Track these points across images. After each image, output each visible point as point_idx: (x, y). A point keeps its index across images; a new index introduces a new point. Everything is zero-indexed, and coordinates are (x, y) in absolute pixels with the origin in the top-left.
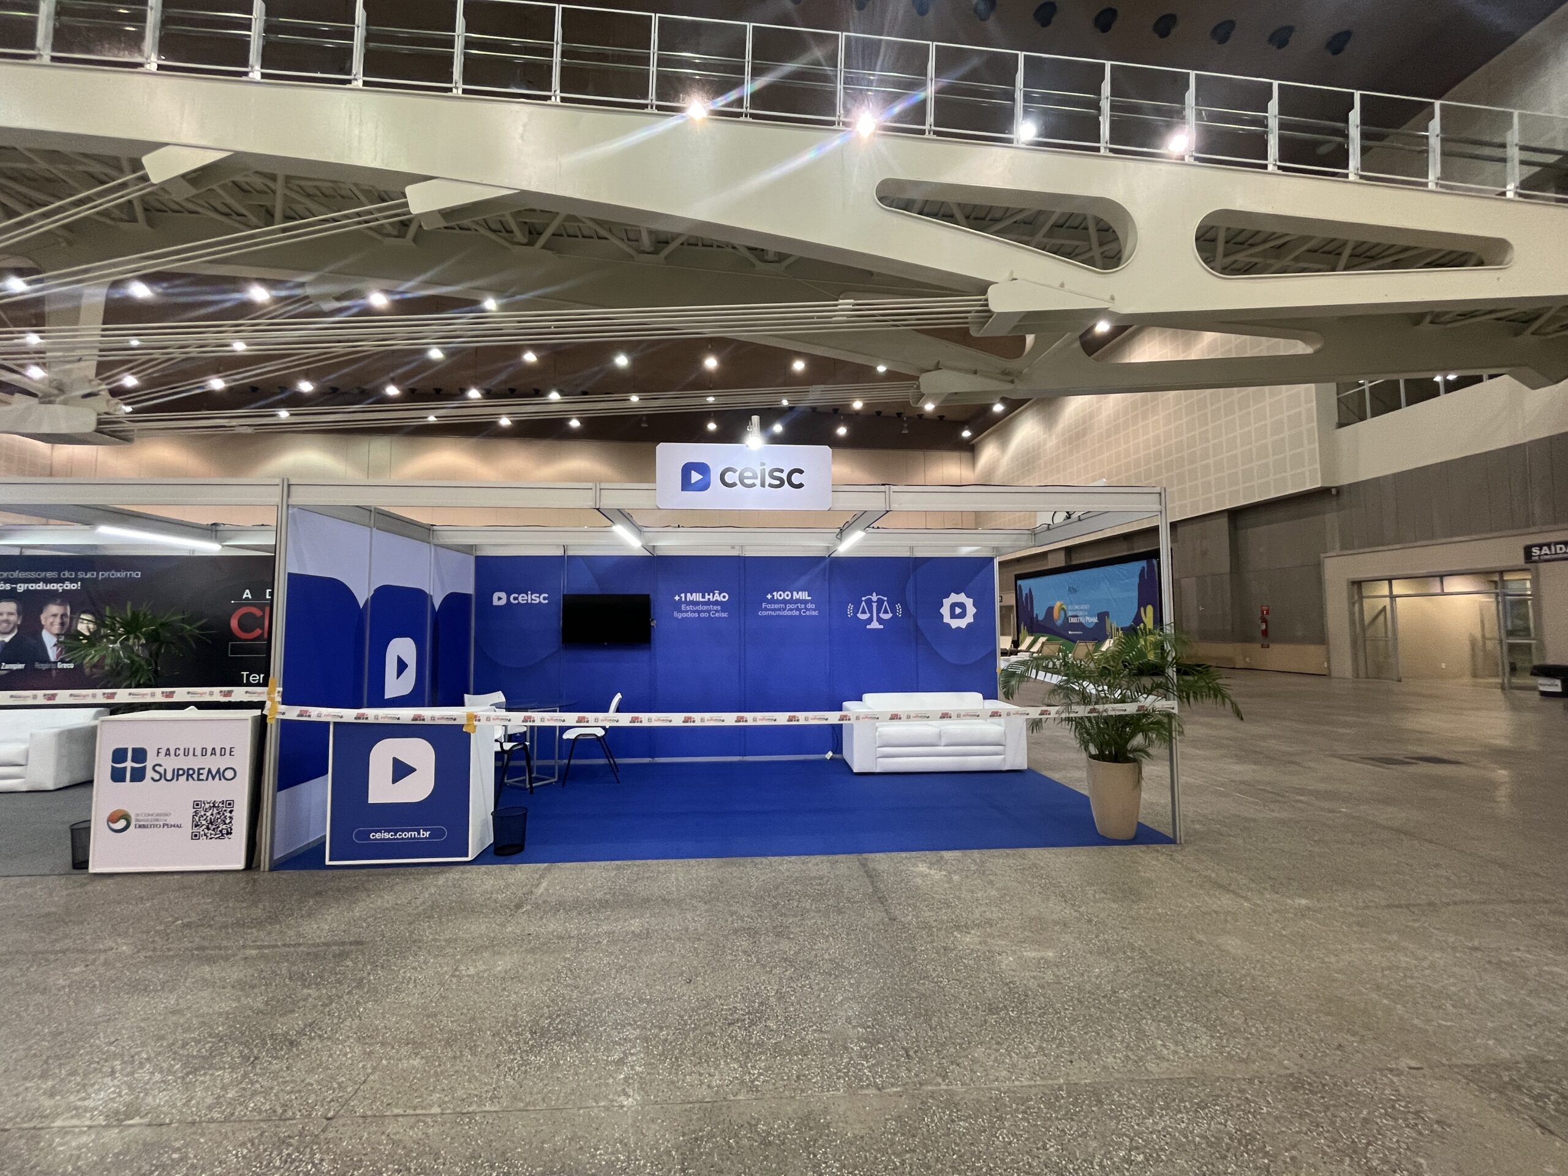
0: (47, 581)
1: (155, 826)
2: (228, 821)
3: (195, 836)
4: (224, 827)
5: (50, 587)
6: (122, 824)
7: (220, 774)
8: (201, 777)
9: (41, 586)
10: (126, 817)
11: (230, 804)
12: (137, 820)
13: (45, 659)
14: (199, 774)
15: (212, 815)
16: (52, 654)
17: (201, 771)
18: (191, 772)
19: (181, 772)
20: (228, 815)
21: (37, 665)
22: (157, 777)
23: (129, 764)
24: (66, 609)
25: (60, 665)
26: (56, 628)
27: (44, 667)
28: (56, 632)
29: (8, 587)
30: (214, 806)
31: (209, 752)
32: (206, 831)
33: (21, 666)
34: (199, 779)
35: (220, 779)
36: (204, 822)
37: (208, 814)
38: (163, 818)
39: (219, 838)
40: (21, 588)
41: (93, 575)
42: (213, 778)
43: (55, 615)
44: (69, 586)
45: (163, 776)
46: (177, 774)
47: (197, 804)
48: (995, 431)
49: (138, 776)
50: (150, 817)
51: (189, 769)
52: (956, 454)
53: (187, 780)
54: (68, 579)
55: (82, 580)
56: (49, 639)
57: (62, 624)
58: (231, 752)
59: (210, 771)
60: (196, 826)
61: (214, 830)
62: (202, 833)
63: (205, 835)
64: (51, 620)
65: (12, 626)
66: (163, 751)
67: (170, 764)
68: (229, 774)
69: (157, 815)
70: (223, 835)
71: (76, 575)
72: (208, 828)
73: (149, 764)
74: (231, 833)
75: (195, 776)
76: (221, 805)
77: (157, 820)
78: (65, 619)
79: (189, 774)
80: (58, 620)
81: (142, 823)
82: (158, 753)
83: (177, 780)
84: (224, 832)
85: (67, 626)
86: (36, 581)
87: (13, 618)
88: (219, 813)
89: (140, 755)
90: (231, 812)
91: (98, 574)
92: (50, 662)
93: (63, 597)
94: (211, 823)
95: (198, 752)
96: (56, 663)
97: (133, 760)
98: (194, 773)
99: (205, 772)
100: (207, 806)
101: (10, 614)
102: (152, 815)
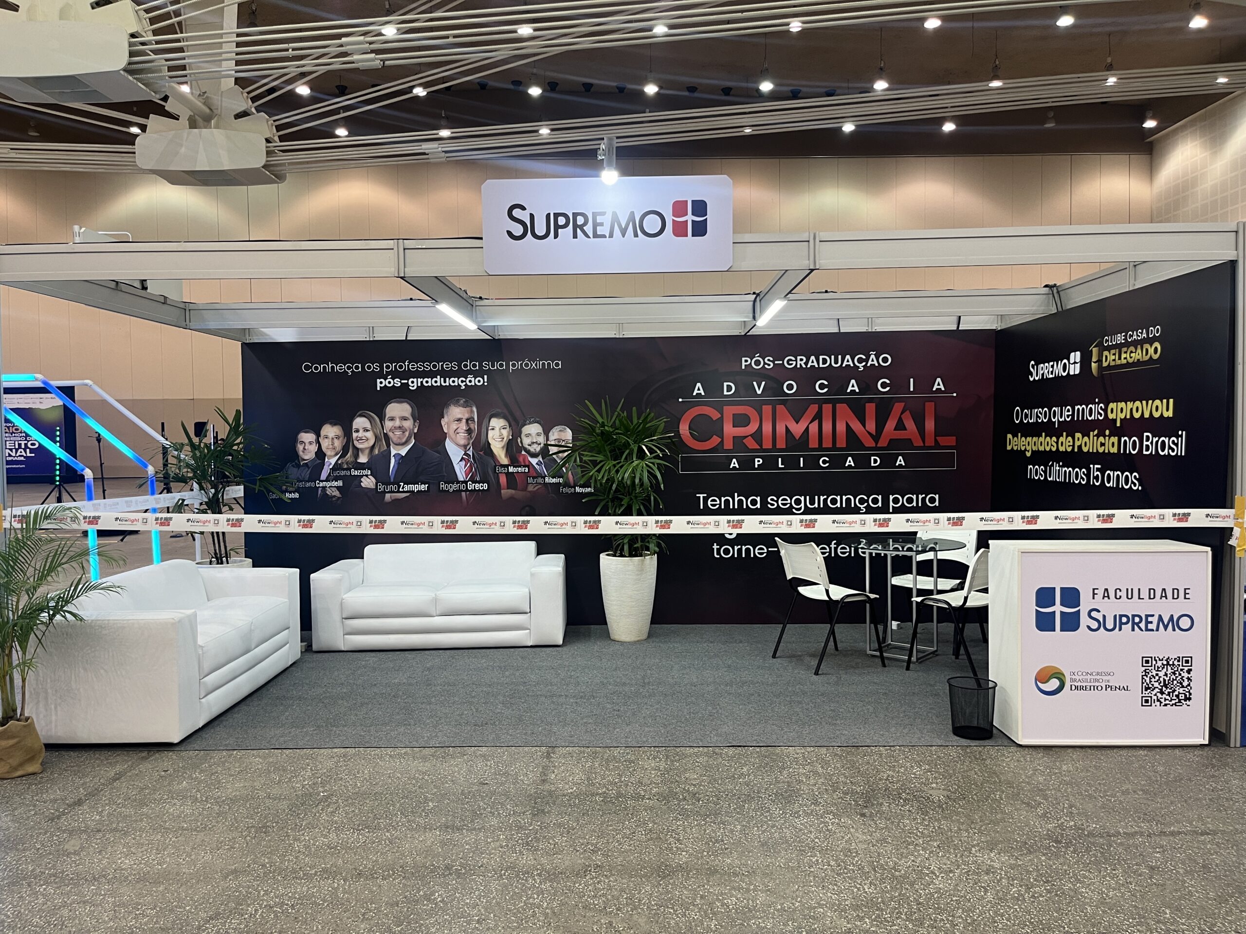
0: (445, 374)
1: (1096, 688)
2: (1185, 683)
3: (1146, 702)
4: (1181, 690)
5: (449, 382)
6: (1054, 684)
7: (1173, 623)
8: (1150, 626)
9: (438, 381)
10: (1059, 676)
11: (1188, 661)
12: (1072, 680)
13: (454, 479)
14: (1147, 623)
15: (1166, 675)
16: (461, 471)
17: (1150, 619)
18: (1137, 620)
19: (1124, 620)
20: (1186, 675)
21: (443, 486)
22: (1095, 625)
23: (1058, 608)
24: (472, 412)
25: (471, 486)
26: (462, 438)
27: (454, 487)
28: (462, 442)
29: (397, 382)
30: (1168, 664)
31: (1158, 594)
32: (1159, 695)
33: (423, 487)
34: (1147, 630)
35: (1174, 630)
36: (1156, 685)
37: (1161, 674)
38: (1105, 678)
39: (1175, 704)
40: (414, 384)
41: (501, 365)
42: (1166, 627)
43: (459, 420)
44: (472, 381)
45: (1102, 624)
46: (1120, 621)
47: (1146, 661)
48: (1203, 118)
49: (1071, 623)
50: (1089, 677)
51: (1134, 616)
52: (1123, 158)
53: (1133, 630)
54: (470, 372)
55: (488, 372)
56: (455, 452)
57: (469, 431)
58: (1185, 594)
59: (1160, 618)
60: (1146, 689)
61: (1169, 694)
62: (1155, 698)
63: (1158, 700)
64: (454, 426)
65: (407, 434)
66: (1100, 592)
67: (1110, 609)
68: (1185, 623)
69: (1098, 674)
70: (1180, 701)
71: (481, 366)
72: (1162, 693)
73: (1084, 609)
74: (1190, 699)
75: (1142, 625)
76: (1176, 663)
77: (1097, 681)
78: (472, 426)
79: (1135, 622)
80: (463, 426)
81: (1079, 684)
82: (1094, 594)
83: (1120, 629)
84: (1182, 697)
85: (474, 435)
86: (432, 375)
87: (408, 424)
88: (1174, 673)
89: (1071, 596)
90: (1189, 671)
91: (508, 365)
92: (458, 482)
93: (468, 396)
94: (1166, 686)
95: (1145, 594)
96: (466, 482)
97: (1062, 604)
98: (1141, 621)
99: (1155, 620)
100: (1159, 664)
101: (405, 419)
102: (1091, 674)
